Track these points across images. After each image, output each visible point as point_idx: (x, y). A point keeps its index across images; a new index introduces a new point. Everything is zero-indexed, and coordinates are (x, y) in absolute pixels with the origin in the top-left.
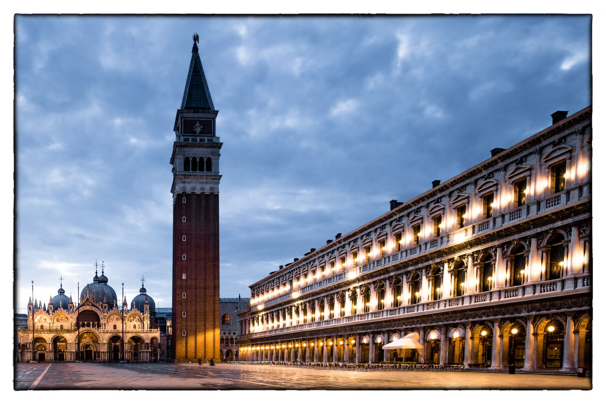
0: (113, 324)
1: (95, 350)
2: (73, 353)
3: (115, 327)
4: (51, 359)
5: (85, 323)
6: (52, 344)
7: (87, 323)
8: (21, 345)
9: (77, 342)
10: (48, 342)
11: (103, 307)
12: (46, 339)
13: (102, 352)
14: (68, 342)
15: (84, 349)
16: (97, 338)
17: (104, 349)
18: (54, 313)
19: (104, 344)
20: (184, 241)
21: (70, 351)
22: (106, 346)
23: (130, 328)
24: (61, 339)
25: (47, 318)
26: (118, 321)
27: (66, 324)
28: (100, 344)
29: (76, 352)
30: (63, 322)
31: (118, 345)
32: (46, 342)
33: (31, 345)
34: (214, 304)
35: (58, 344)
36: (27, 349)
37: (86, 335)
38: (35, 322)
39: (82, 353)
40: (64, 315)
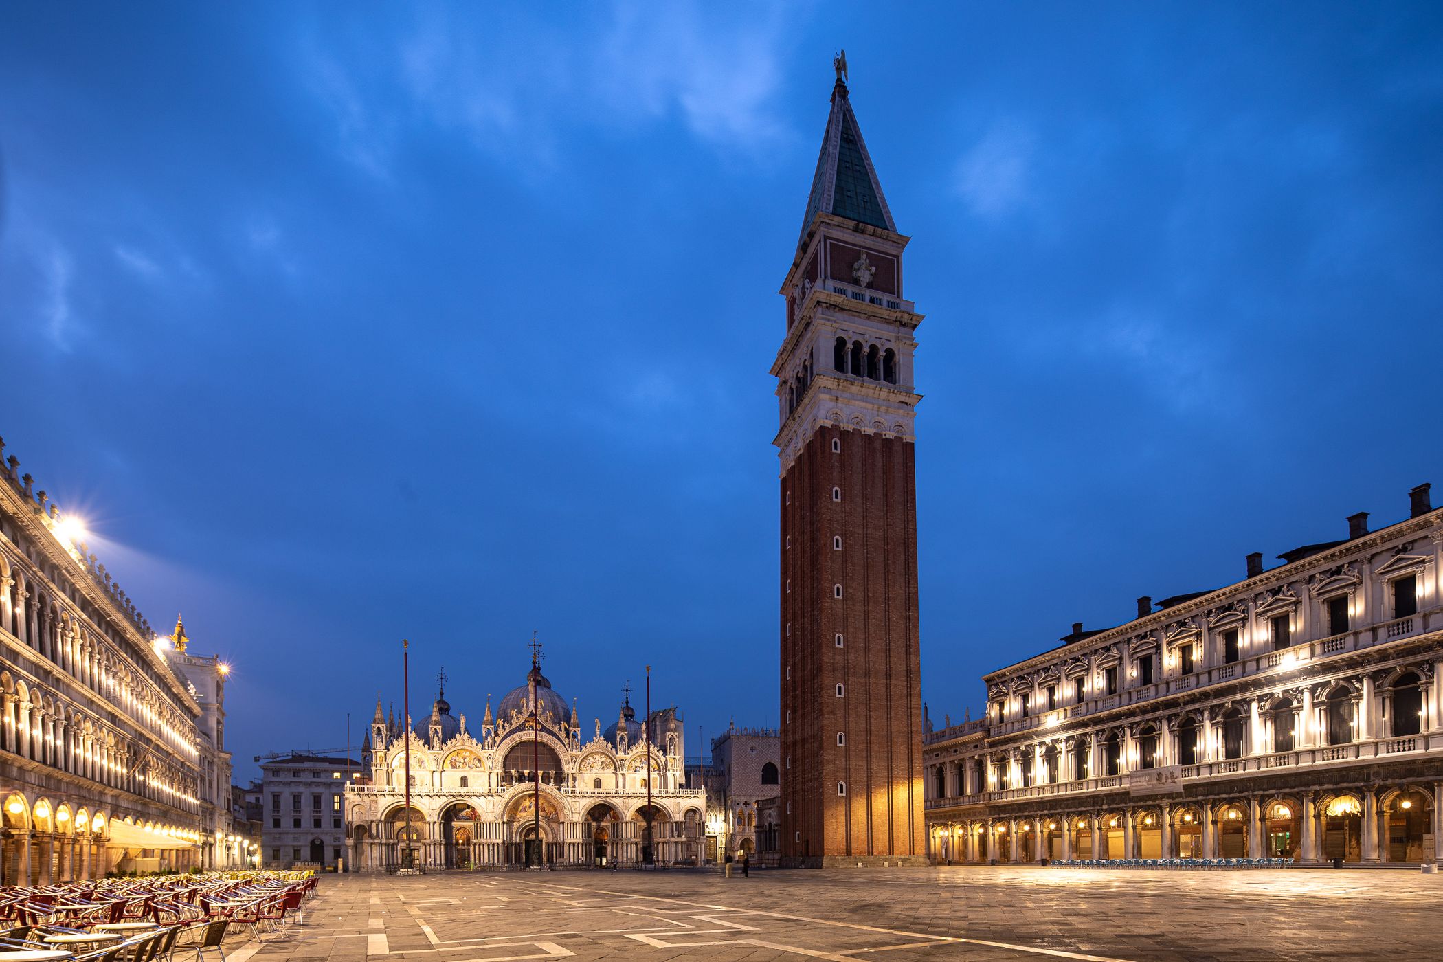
0: (594, 777)
1: (551, 840)
2: (496, 847)
3: (598, 783)
4: (438, 862)
5: (523, 774)
6: (440, 823)
7: (529, 774)
8: (354, 826)
9: (505, 820)
10: (428, 819)
11: (571, 735)
12: (425, 811)
13: (569, 844)
14: (483, 820)
15: (523, 836)
16: (556, 810)
17: (575, 836)
18: (444, 746)
19: (575, 824)
20: (836, 551)
21: (489, 841)
22: (579, 828)
23: (633, 785)
24: (464, 813)
25: (424, 758)
26: (606, 770)
27: (476, 773)
28: (563, 823)
29: (504, 843)
30: (467, 768)
31: (606, 826)
32: (423, 819)
33: (382, 827)
34: (909, 716)
35: (455, 824)
36: (371, 836)
37: (527, 803)
38: (393, 767)
39: (518, 845)
40: (471, 752)
